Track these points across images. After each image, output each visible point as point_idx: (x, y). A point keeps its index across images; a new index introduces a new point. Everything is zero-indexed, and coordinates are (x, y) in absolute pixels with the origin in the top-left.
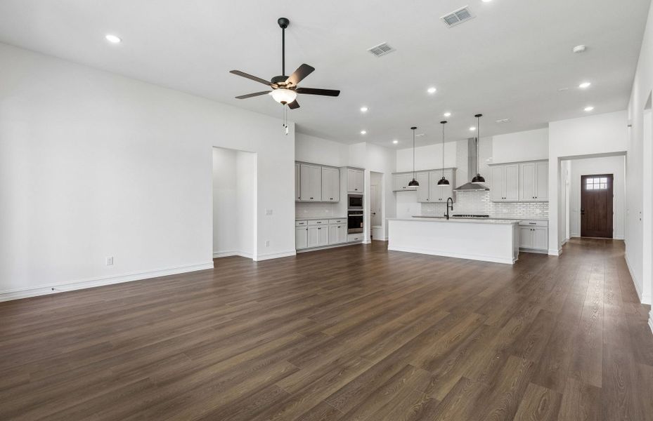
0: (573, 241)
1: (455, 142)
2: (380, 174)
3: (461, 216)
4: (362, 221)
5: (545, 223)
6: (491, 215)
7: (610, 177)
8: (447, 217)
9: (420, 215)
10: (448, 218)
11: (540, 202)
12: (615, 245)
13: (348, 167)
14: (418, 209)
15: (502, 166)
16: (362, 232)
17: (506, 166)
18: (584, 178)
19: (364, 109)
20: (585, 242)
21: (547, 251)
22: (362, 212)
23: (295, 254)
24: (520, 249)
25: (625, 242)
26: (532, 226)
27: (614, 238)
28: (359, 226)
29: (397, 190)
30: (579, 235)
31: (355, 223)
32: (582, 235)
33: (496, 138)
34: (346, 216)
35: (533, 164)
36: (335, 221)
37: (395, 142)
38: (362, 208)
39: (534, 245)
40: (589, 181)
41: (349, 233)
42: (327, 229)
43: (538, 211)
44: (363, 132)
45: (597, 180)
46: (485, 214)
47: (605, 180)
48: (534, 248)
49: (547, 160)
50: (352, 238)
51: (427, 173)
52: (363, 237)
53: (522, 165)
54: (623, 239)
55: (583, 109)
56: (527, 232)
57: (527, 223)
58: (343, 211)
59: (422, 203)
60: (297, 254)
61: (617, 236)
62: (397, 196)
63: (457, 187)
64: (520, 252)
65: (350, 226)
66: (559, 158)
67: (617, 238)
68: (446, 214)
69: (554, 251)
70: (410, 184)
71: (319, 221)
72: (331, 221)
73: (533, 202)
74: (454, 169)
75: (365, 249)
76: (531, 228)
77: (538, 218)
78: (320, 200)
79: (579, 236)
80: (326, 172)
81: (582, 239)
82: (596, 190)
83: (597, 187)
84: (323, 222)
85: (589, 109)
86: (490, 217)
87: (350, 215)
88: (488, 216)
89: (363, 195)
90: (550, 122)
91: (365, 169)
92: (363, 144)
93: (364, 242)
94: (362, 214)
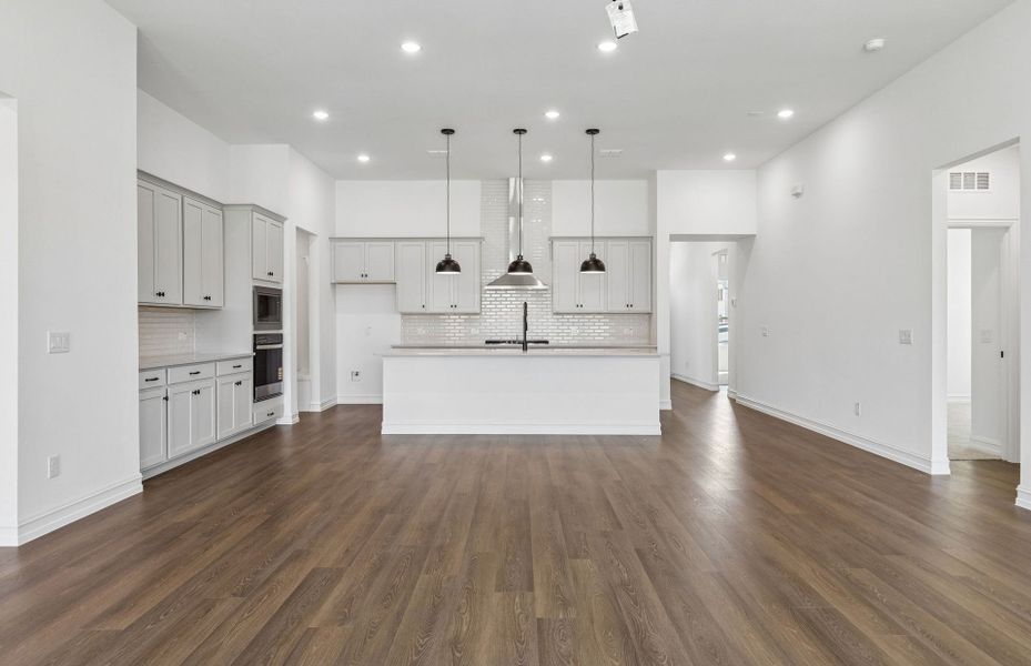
1: (479, 182)
3: (497, 342)
4: (281, 365)
6: (554, 341)
8: (525, 345)
11: (635, 314)
13: (256, 208)
16: (278, 394)
17: (583, 243)
19: (411, 48)
22: (279, 339)
28: (273, 379)
29: (339, 280)
31: (266, 369)
34: (249, 351)
35: (626, 243)
36: (229, 367)
37: (364, 159)
38: (281, 328)
41: (256, 399)
42: (213, 389)
44: (321, 115)
46: (540, 339)
50: (263, 412)
51: (423, 243)
52: (281, 408)
59: (404, 314)
62: (338, 297)
65: (258, 379)
66: (671, 236)
71: (195, 368)
72: (220, 368)
78: (180, 303)
84: (206, 370)
85: (729, 157)
86: (550, 345)
87: (258, 347)
88: (547, 342)
89: (281, 290)
90: (659, 172)
91: (286, 219)
92: (283, 149)
93: (279, 422)
94: (281, 342)
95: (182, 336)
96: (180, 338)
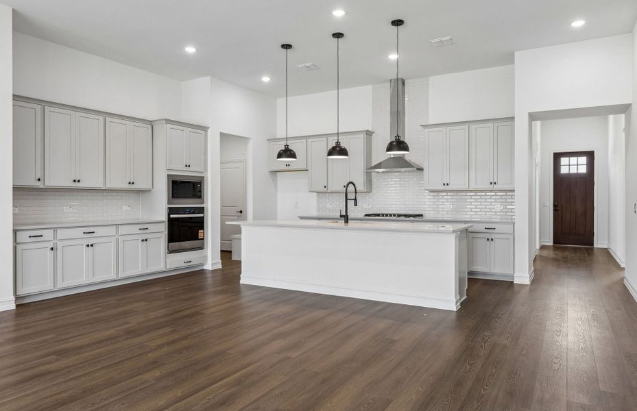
0: (545, 253)
1: (371, 86)
2: (243, 140)
3: (378, 215)
4: (202, 228)
5: (509, 228)
6: (428, 215)
7: (590, 155)
8: (346, 218)
9: (315, 214)
10: (347, 221)
11: (501, 191)
12: (599, 257)
13: (168, 121)
14: (311, 204)
15: (443, 129)
16: (202, 248)
17: (449, 128)
18: (557, 156)
20: (560, 254)
21: (513, 277)
22: (201, 210)
23: (12, 306)
24: (470, 273)
25: (610, 251)
26: (489, 234)
27: (595, 246)
28: (195, 237)
29: (275, 169)
30: (550, 242)
32: (555, 242)
33: (433, 80)
34: (164, 218)
35: (490, 125)
36: (135, 229)
37: (266, 79)
38: (202, 203)
39: (492, 266)
40: (564, 161)
41: (171, 251)
42: (113, 245)
43: (498, 207)
44: (190, 50)
45: (573, 160)
46: (417, 213)
47: (583, 160)
48: (493, 271)
49: (514, 118)
50: (180, 261)
51: (325, 139)
52: (205, 258)
53: (473, 126)
54: (606, 247)
55: (570, 24)
56: (480, 243)
57: (481, 227)
58: (159, 208)
59: (317, 193)
60: (17, 306)
61: (599, 243)
62: (279, 181)
63: (374, 163)
64: (469, 279)
65: (172, 238)
66: (530, 115)
67: (599, 246)
68: (343, 213)
69: (523, 276)
70: (280, 156)
71: (89, 229)
72: (122, 230)
73: (491, 191)
74: (369, 134)
75: (210, 281)
76: (488, 236)
77: (496, 218)
78: (100, 185)
79: (551, 244)
80: (115, 127)
81: (555, 248)
82: (572, 174)
83: (573, 170)
84: (99, 231)
85: (578, 24)
86: (424, 218)
87: (172, 216)
88: (422, 215)
89: (203, 177)
90: (516, 53)
91: (208, 128)
92: (206, 80)
93: (205, 267)
94: (203, 213)
95: (125, 208)
96: (124, 209)
